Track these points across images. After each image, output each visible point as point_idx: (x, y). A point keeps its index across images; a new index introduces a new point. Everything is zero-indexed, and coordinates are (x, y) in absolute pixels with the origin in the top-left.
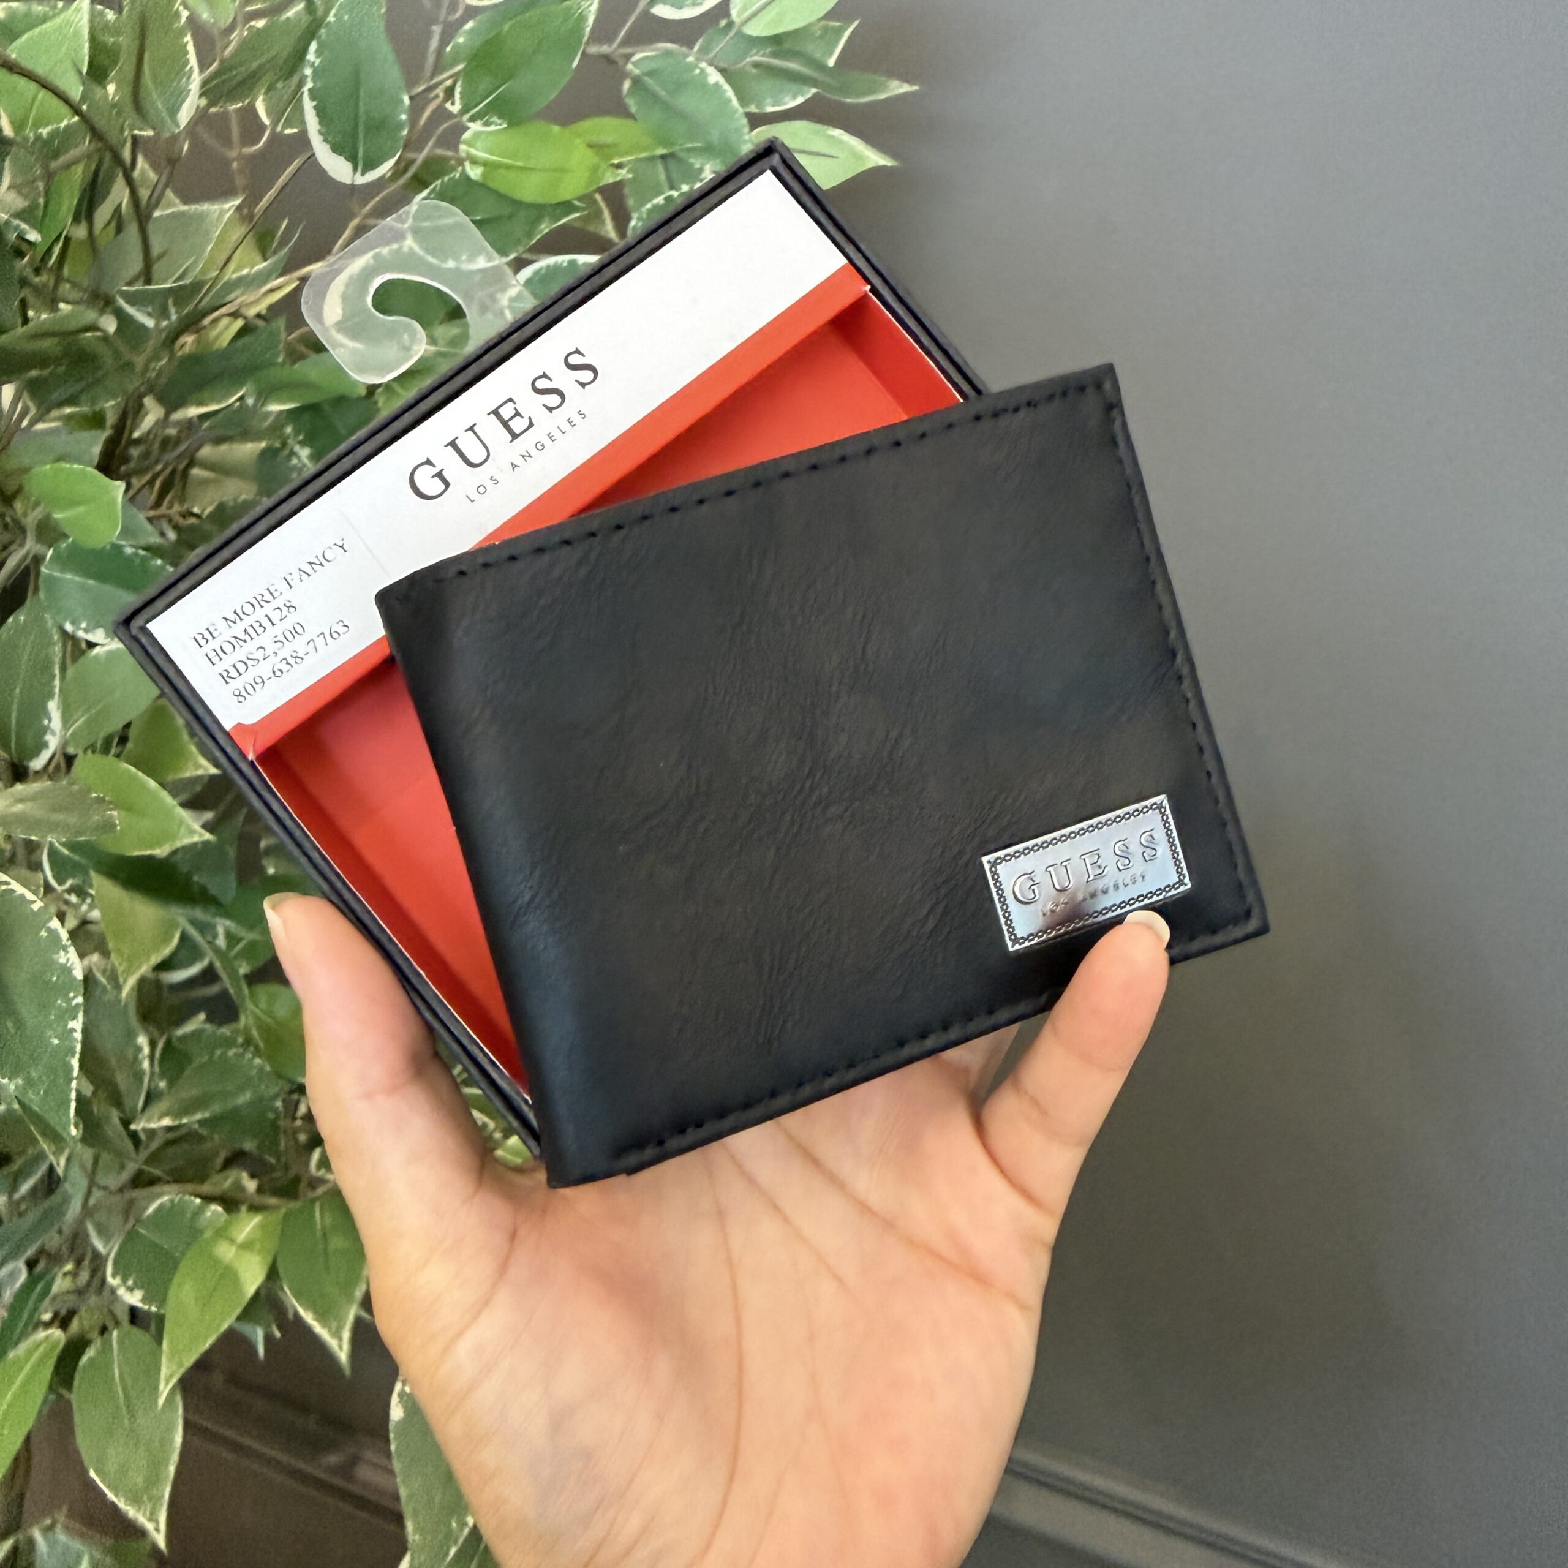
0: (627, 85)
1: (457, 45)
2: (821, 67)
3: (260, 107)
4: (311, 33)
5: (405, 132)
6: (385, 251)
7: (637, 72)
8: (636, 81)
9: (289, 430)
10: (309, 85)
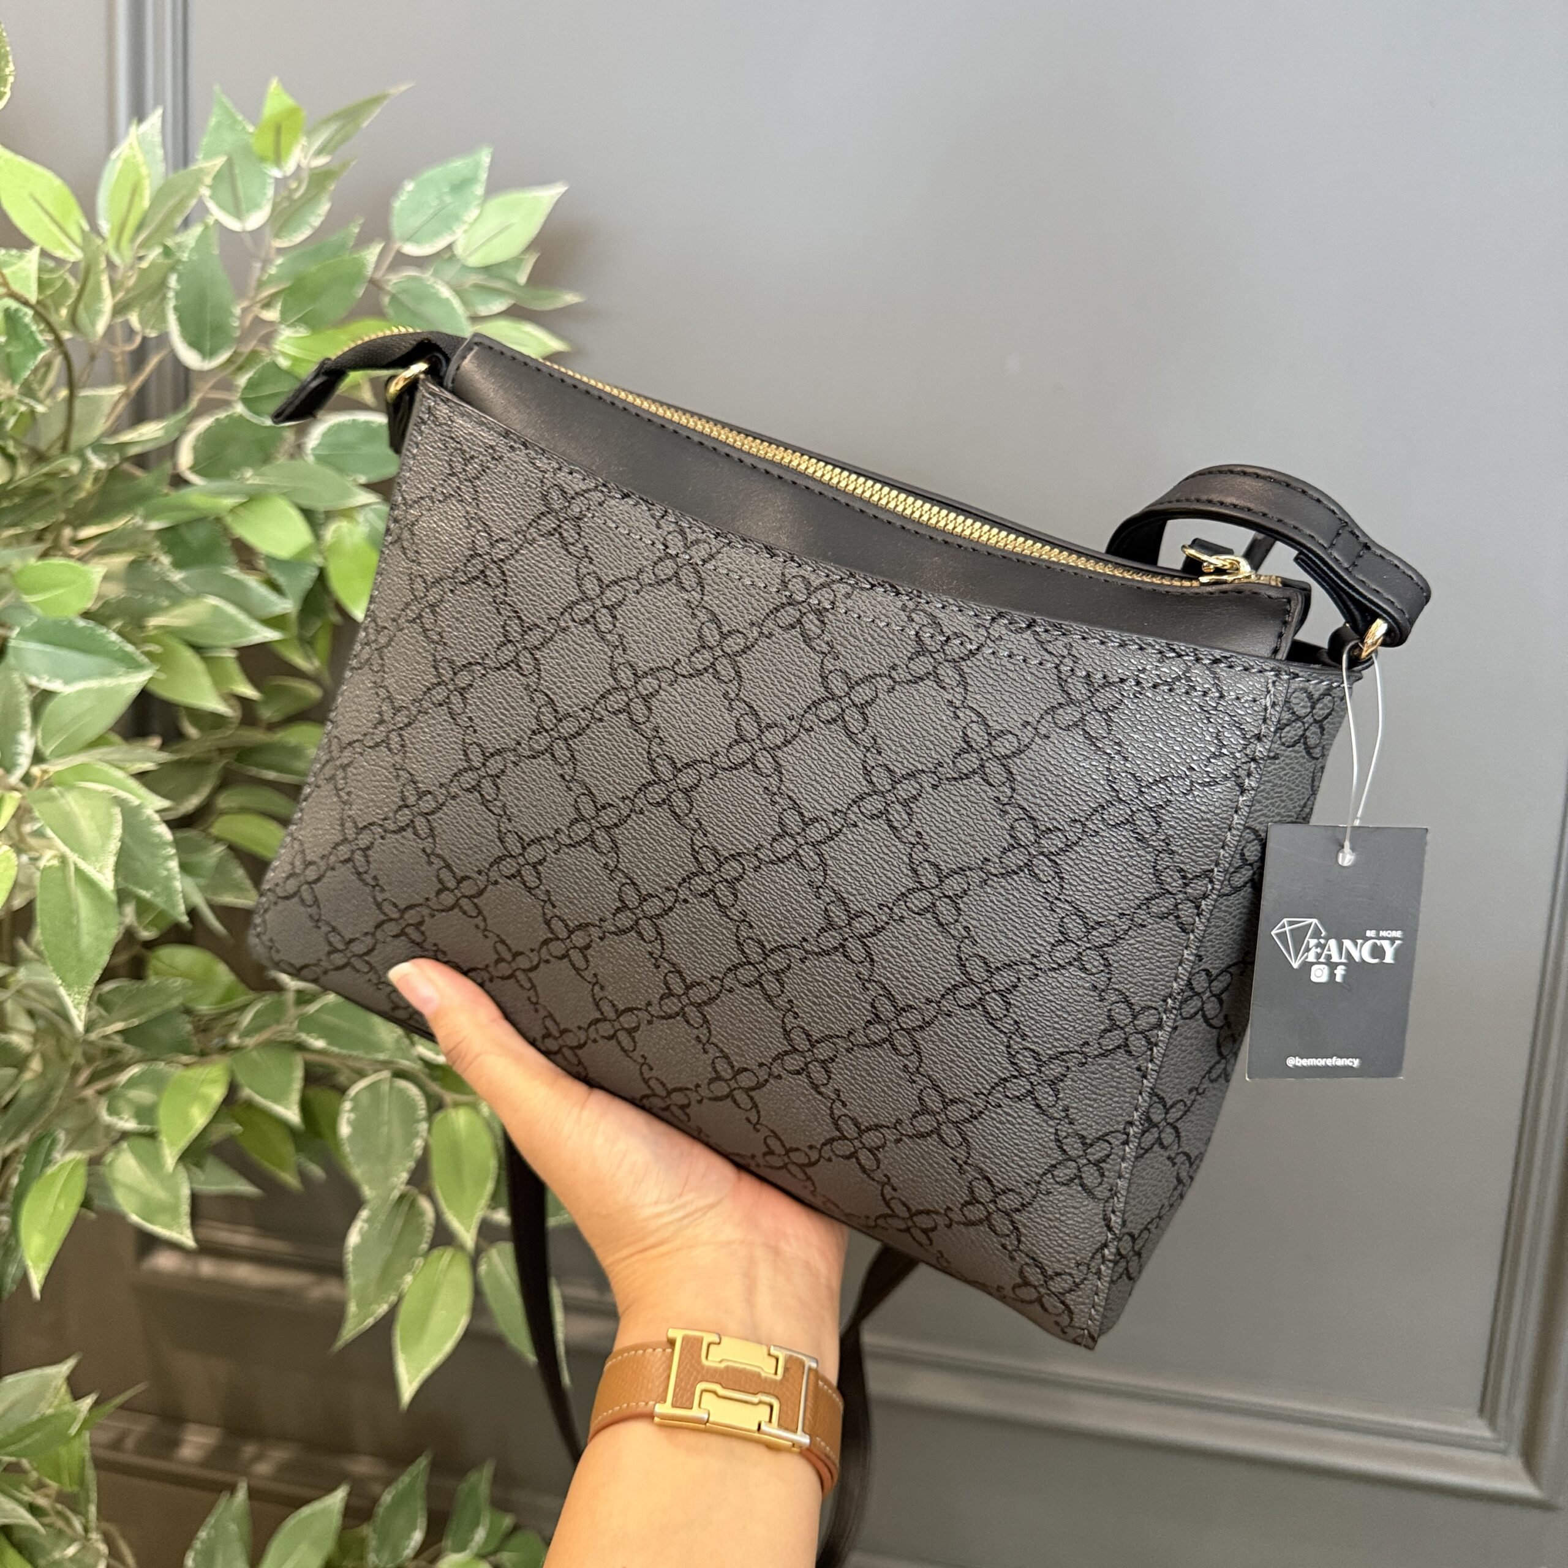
0: (386, 300)
1: (270, 275)
2: (515, 284)
3: (134, 319)
4: (172, 269)
5: (237, 334)
6: (222, 415)
7: (394, 291)
8: (394, 298)
9: (157, 544)
10: (172, 303)
